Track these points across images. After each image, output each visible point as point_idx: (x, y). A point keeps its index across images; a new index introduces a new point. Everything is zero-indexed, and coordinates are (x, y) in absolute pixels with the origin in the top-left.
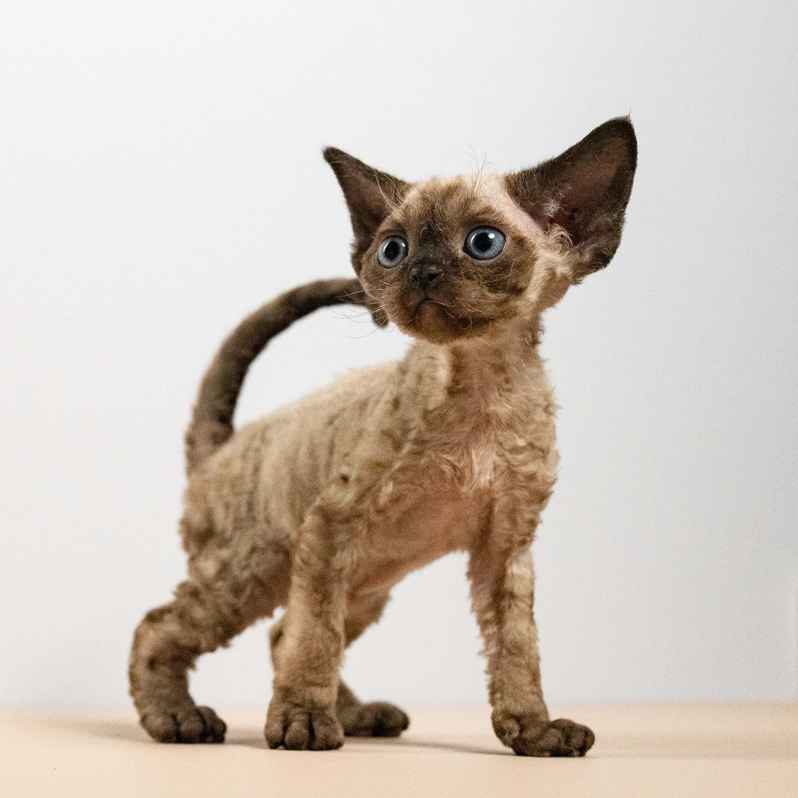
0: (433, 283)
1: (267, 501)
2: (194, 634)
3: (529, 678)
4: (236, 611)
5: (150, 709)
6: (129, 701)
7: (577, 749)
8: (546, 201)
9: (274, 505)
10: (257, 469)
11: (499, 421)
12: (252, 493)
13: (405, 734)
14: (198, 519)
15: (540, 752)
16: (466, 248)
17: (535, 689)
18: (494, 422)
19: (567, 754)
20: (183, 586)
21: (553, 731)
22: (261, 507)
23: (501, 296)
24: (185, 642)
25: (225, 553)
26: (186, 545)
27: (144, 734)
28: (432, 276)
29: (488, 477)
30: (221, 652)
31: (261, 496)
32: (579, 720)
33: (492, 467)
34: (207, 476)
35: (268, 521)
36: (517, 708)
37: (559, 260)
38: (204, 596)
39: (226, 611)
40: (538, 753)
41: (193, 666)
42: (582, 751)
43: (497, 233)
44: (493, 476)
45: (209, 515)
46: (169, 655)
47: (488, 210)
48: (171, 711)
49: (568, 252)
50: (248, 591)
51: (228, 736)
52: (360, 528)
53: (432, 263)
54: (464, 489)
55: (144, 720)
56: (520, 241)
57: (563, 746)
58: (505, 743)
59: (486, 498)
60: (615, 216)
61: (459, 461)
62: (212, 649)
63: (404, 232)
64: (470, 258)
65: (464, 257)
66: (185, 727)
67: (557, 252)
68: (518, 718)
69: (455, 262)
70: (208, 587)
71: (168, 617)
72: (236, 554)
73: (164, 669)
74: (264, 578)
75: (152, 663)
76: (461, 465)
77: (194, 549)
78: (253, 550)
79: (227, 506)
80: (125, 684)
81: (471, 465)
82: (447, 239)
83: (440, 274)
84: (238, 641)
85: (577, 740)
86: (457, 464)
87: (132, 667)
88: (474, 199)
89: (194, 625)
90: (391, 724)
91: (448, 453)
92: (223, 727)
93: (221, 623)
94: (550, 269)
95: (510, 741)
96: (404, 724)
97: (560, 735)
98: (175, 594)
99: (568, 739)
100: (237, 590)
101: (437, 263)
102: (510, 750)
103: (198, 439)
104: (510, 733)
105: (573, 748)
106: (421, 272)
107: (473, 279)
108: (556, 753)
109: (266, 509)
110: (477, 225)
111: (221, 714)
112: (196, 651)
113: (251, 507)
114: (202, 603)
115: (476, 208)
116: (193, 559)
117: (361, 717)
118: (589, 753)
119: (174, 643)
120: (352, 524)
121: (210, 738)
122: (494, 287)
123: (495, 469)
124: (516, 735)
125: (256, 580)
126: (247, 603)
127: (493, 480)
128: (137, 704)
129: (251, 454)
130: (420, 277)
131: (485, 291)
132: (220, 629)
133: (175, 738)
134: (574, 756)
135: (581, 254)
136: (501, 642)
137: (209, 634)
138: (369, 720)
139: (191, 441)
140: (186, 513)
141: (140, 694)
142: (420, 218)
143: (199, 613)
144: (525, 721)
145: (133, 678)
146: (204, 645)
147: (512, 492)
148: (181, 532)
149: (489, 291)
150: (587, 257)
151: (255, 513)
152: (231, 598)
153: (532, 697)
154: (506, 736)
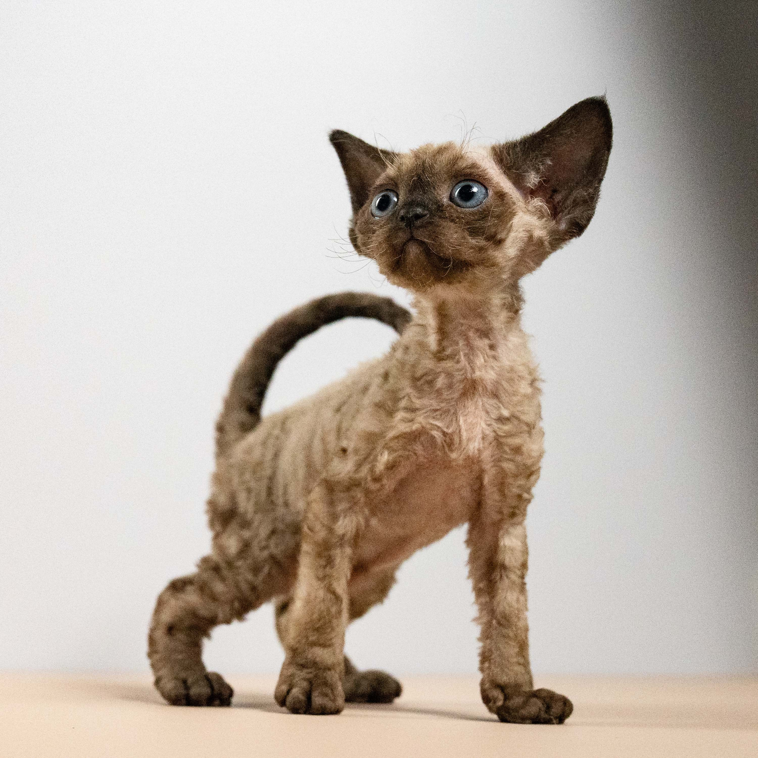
0: (418, 223)
1: (286, 487)
2: (213, 606)
3: (517, 650)
4: (254, 588)
5: (164, 672)
6: (146, 663)
7: (556, 718)
8: (527, 171)
9: (292, 490)
10: (276, 455)
11: (485, 388)
12: (272, 478)
13: (398, 701)
14: (223, 501)
15: (523, 720)
16: (451, 198)
17: (522, 661)
18: (480, 389)
19: (547, 722)
20: (205, 561)
21: (534, 700)
22: (280, 492)
23: (481, 242)
24: (204, 612)
25: (247, 534)
26: (212, 524)
27: (157, 695)
28: (418, 217)
29: (476, 445)
30: (236, 625)
31: (280, 480)
32: (559, 690)
33: (480, 436)
34: (232, 461)
35: (286, 504)
36: (503, 679)
37: (537, 224)
38: (225, 572)
39: (244, 587)
40: (520, 721)
41: (208, 636)
42: (561, 719)
43: (480, 186)
44: (481, 445)
45: (233, 497)
46: (187, 623)
47: (474, 166)
48: (183, 675)
49: (545, 219)
50: (266, 570)
51: (235, 700)
52: (359, 496)
53: (419, 205)
54: (454, 456)
55: (158, 682)
56: (501, 195)
57: (543, 715)
58: (491, 710)
59: (476, 467)
60: (591, 190)
61: (448, 427)
62: (228, 622)
63: (396, 185)
64: (454, 206)
65: (449, 206)
66: (194, 691)
67: (535, 218)
68: (502, 688)
69: (440, 207)
70: (230, 564)
71: (190, 589)
72: (257, 535)
73: (181, 636)
74: (280, 557)
75: (171, 629)
76: (450, 431)
77: (218, 528)
78: (273, 532)
79: (249, 491)
80: (144, 647)
81: (460, 431)
82: (434, 188)
83: (425, 215)
84: (253, 616)
85: (556, 709)
86: (445, 430)
87: (153, 630)
88: (462, 157)
89: (214, 598)
90: (385, 691)
91: (438, 419)
92: (231, 692)
93: (238, 598)
94: (528, 231)
95: (495, 709)
96: (397, 691)
97: (541, 705)
98: (199, 566)
99: (548, 708)
100: (256, 570)
101: (424, 206)
102: (495, 717)
103: (228, 428)
104: (495, 702)
105: (552, 717)
106: (408, 212)
107: (456, 223)
108: (536, 720)
109: (285, 493)
110: (463, 178)
111: (229, 680)
112: (213, 622)
113: (270, 491)
114: (223, 579)
115: (462, 164)
116: (217, 537)
117: (357, 685)
118: (567, 721)
119: (193, 613)
120: (353, 493)
121: (217, 702)
122: (474, 232)
123: (483, 438)
124: (500, 703)
125: (273, 559)
126: (264, 582)
127: (481, 448)
128: (153, 666)
129: (271, 441)
130: (407, 217)
131: (466, 234)
132: (236, 604)
133: (184, 701)
134: (553, 724)
135: (558, 223)
136: (492, 612)
137: (227, 608)
138: (365, 687)
139: (221, 429)
140: (214, 495)
141: (157, 657)
142: (411, 171)
143: (219, 587)
144: (508, 691)
145: (152, 641)
146: (221, 616)
147: (499, 463)
148: (207, 512)
149: (470, 235)
150: (563, 226)
151: (274, 498)
152: (250, 576)
153: (519, 669)
154: (491, 704)
